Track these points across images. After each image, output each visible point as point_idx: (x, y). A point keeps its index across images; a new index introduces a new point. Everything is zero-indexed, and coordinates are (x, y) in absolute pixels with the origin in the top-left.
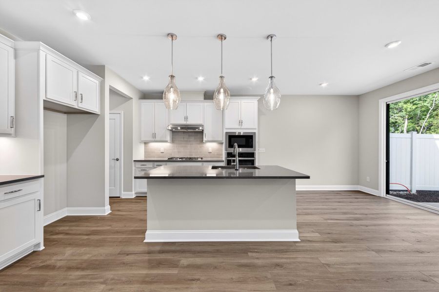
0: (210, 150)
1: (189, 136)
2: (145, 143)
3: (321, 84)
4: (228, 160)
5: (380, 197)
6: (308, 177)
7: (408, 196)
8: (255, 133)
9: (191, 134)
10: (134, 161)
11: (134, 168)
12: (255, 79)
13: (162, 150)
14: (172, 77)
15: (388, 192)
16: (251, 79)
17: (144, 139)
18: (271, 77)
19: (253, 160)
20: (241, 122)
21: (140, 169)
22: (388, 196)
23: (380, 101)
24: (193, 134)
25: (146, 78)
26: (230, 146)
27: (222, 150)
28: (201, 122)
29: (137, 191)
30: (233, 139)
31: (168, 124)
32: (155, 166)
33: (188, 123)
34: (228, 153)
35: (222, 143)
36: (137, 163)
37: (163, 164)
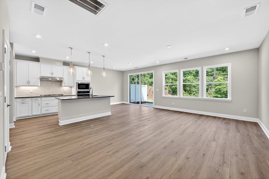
0: (65, 91)
1: (51, 83)
2: (16, 87)
4: (78, 95)
5: (128, 104)
6: (114, 96)
7: (134, 103)
8: (90, 83)
9: (53, 82)
10: (15, 98)
11: (15, 102)
13: (31, 91)
15: (130, 102)
18: (104, 68)
19: (89, 94)
20: (84, 78)
21: (21, 103)
22: (130, 103)
23: (128, 74)
24: (54, 82)
26: (79, 88)
27: (72, 90)
28: (62, 76)
29: (18, 116)
30: (80, 85)
31: (39, 76)
32: (33, 100)
33: (53, 76)
34: (78, 92)
35: (72, 87)
36: (17, 99)
37: (39, 99)
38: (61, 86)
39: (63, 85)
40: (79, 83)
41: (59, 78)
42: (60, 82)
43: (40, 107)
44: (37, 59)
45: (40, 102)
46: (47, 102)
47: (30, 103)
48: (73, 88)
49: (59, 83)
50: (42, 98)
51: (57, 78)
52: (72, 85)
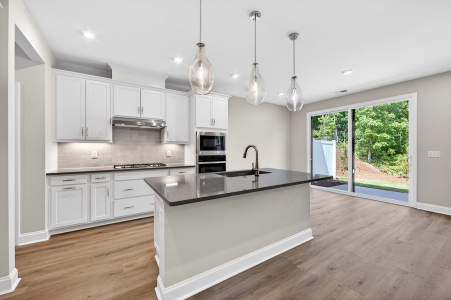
0: (169, 154)
1: (140, 134)
2: (59, 143)
3: (278, 93)
4: (199, 165)
8: (226, 134)
10: (47, 174)
11: (47, 187)
12: (236, 76)
13: (94, 154)
14: (201, 45)
16: (232, 76)
17: (61, 136)
18: (294, 77)
19: (225, 164)
20: (213, 122)
21: (61, 188)
23: (307, 113)
24: (146, 132)
25: (89, 35)
26: (203, 148)
27: (183, 153)
28: (162, 117)
29: (53, 227)
30: (204, 140)
31: (110, 116)
32: (93, 180)
33: (143, 116)
34: (201, 158)
35: (183, 145)
36: (53, 178)
37: (108, 176)
38: (160, 141)
39: (166, 139)
40: (203, 134)
41: (156, 121)
42: (158, 132)
43: (109, 199)
44: (106, 72)
45: (109, 185)
46: (128, 185)
47: (86, 187)
48: (186, 148)
49: (156, 134)
50: (116, 174)
51: (153, 121)
52: (183, 139)
